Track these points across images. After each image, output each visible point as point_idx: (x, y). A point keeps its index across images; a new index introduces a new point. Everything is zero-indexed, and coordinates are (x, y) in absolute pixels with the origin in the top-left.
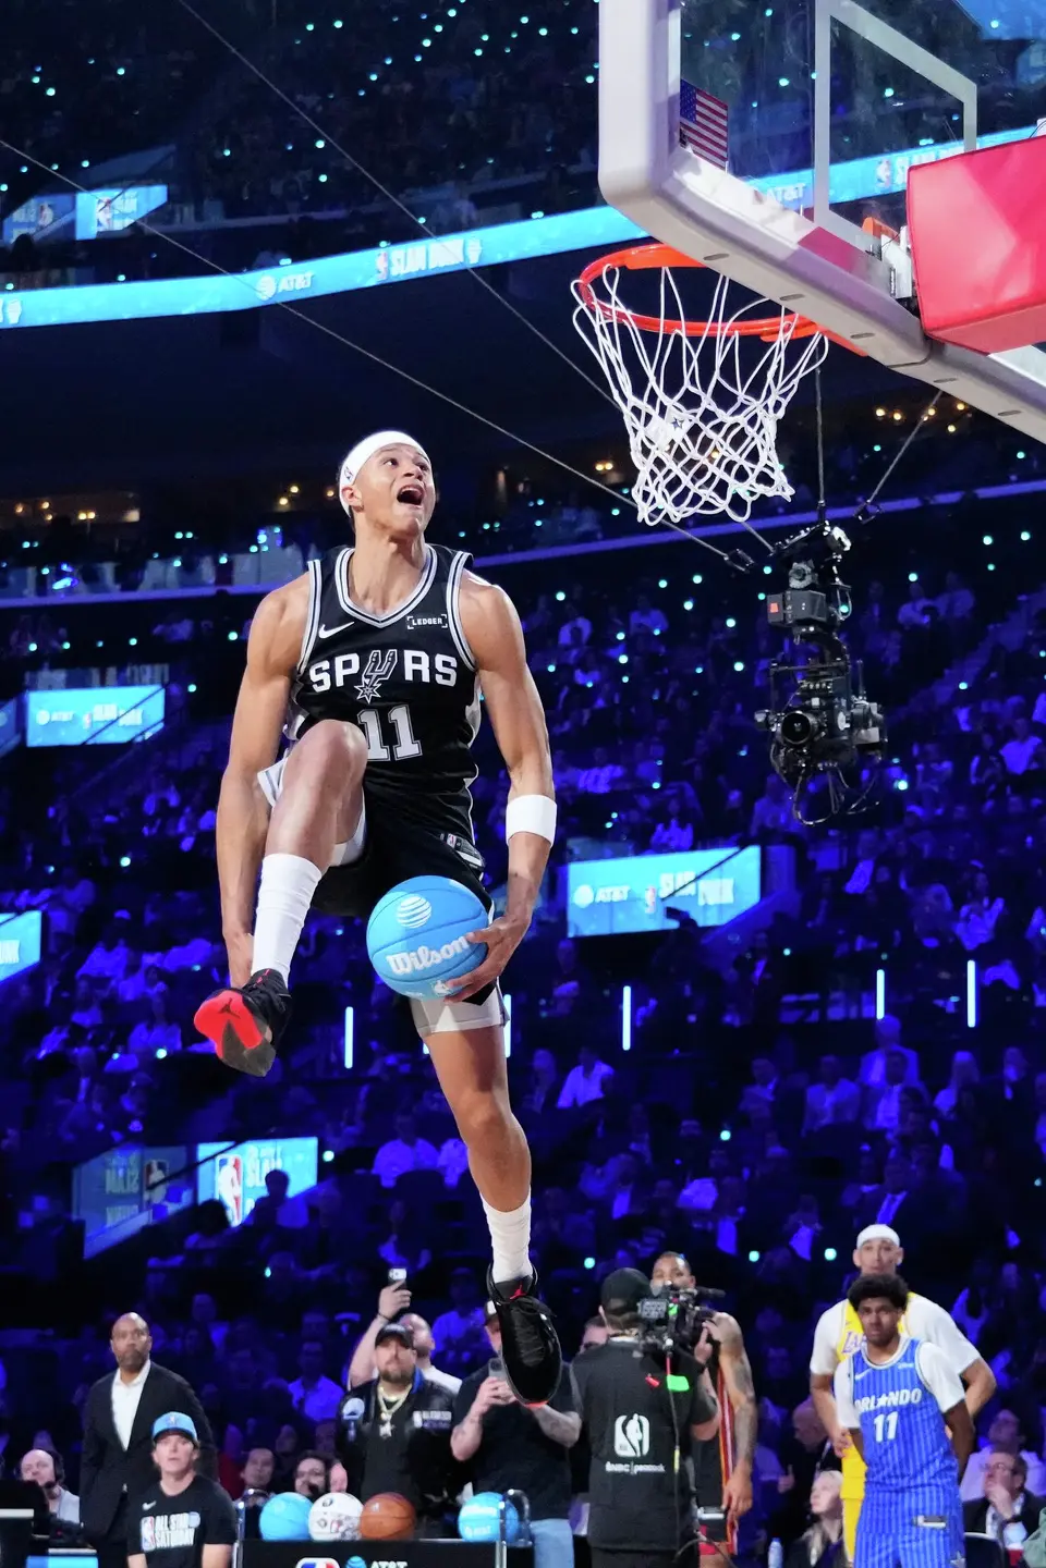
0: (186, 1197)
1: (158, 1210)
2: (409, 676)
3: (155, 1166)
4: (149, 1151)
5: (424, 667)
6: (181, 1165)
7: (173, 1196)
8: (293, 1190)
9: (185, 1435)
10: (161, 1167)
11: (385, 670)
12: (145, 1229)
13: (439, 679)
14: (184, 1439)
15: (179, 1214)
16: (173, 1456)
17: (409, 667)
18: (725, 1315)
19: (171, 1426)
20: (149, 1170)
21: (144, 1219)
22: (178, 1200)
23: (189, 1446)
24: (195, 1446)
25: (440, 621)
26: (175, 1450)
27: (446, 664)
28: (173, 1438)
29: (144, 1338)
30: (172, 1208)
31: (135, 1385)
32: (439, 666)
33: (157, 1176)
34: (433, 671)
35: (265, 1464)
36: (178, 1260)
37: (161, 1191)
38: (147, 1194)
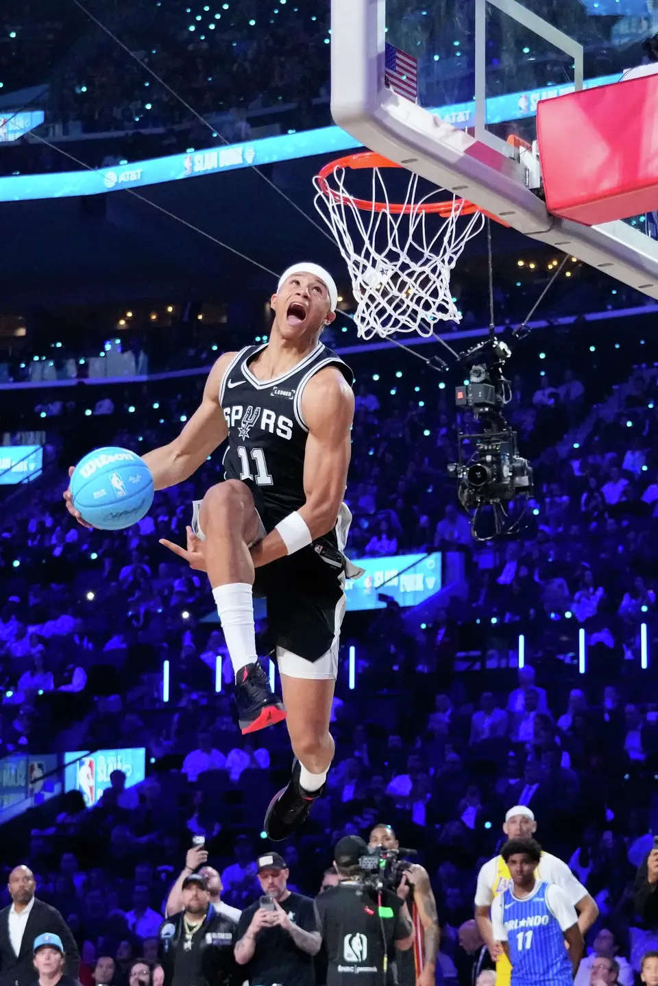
0: (57, 788)
1: (38, 797)
2: (263, 427)
3: (36, 766)
4: (31, 757)
5: (271, 422)
6: (54, 766)
7: (48, 787)
8: (128, 784)
9: (55, 948)
10: (40, 766)
12: (29, 810)
13: (279, 433)
14: (54, 951)
15: (52, 800)
16: (47, 962)
17: (264, 421)
18: (418, 866)
19: (46, 942)
20: (32, 769)
21: (29, 803)
22: (51, 790)
23: (58, 956)
24: (62, 955)
25: (290, 394)
26: (49, 958)
27: (285, 424)
28: (47, 951)
29: (31, 882)
30: (47, 795)
31: (25, 913)
32: (280, 424)
33: (38, 773)
34: (276, 426)
35: (109, 967)
36: (52, 830)
37: (40, 784)
38: (30, 786)
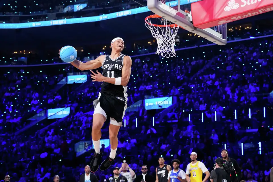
0: (91, 148)
1: (87, 150)
2: (115, 67)
3: (86, 143)
4: (85, 141)
5: (117, 67)
6: (90, 143)
7: (89, 148)
8: (106, 147)
10: (87, 143)
11: (112, 66)
12: (85, 153)
13: (119, 69)
15: (90, 150)
17: (115, 66)
20: (86, 144)
21: (85, 151)
22: (90, 148)
25: (121, 61)
27: (121, 67)
29: (89, 169)
30: (89, 149)
31: (89, 176)
32: (120, 67)
33: (87, 145)
34: (119, 67)
36: (90, 157)
37: (87, 147)
38: (85, 147)
